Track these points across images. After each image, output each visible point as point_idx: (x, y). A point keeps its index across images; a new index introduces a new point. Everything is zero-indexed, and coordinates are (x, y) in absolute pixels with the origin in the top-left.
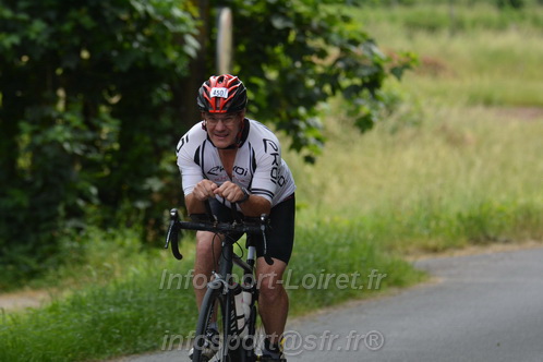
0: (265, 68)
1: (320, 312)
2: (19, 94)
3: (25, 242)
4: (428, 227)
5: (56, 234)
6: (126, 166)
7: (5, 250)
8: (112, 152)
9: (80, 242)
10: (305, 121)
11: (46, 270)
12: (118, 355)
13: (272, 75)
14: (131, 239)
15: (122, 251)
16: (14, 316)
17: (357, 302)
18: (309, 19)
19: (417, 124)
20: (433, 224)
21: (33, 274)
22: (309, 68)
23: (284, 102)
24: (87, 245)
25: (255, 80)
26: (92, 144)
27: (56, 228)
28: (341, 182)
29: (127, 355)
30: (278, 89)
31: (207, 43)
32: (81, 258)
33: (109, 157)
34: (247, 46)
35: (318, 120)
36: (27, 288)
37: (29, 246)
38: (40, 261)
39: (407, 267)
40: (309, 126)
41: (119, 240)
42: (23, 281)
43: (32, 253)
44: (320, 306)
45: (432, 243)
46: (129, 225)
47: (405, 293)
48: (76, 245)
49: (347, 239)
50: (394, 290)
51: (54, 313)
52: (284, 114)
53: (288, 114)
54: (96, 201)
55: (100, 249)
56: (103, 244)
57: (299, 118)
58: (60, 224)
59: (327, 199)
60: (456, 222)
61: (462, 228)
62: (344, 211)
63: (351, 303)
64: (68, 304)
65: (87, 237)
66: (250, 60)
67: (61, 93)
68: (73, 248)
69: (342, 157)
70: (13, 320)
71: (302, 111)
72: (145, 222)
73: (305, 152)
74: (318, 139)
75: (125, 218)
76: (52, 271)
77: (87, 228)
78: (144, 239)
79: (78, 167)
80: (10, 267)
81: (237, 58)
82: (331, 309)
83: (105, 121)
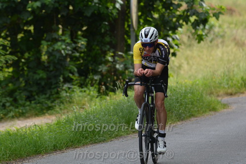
0: (152, 12)
1: (179, 123)
2: (42, 27)
3: (46, 94)
4: (228, 84)
5: (59, 90)
6: (90, 59)
7: (36, 97)
8: (84, 52)
9: (69, 93)
10: (171, 37)
11: (55, 106)
12: (87, 144)
13: (156, 16)
14: (93, 91)
15: (89, 97)
16: (40, 127)
17: (195, 118)
19: (223, 37)
20: (230, 82)
21: (49, 108)
23: (162, 29)
24: (73, 95)
25: (148, 18)
26: (75, 49)
27: (59, 87)
28: (188, 64)
29: (91, 144)
30: (159, 22)
31: (126, 2)
32: (70, 100)
33: (82, 55)
34: (144, 3)
35: (177, 36)
36: (47, 114)
37: (48, 95)
38: (52, 102)
39: (219, 102)
40: (173, 39)
41: (88, 92)
42: (45, 111)
43: (49, 99)
44: (178, 121)
45: (230, 91)
46: (92, 86)
47: (217, 114)
48: (68, 94)
49: (190, 90)
50: (212, 113)
51: (58, 126)
54: (77, 75)
55: (79, 96)
56: (80, 94)
57: (168, 36)
58: (61, 85)
59: (182, 72)
60: (240, 81)
61: (243, 84)
62: (190, 77)
63: (193, 119)
64: (64, 121)
65: (73, 91)
66: (146, 9)
67: (60, 26)
68: (67, 96)
69: (188, 52)
70: (40, 129)
71: (170, 32)
72: (100, 84)
73: (172, 50)
74: (176, 45)
75: (90, 82)
76: (57, 106)
77: (73, 87)
78: (99, 91)
79: (69, 59)
80: (38, 105)
81: (140, 8)
82: (184, 122)
83: (80, 39)
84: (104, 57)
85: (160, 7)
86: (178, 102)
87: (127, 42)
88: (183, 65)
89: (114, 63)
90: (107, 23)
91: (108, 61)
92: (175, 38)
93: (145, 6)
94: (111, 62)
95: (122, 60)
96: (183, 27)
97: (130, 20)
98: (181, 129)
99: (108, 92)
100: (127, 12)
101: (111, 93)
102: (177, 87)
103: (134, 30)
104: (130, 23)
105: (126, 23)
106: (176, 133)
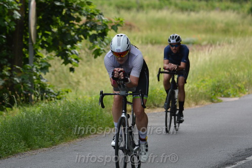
0: (51, 26)
1: (78, 140)
10: (71, 52)
13: (55, 30)
17: (95, 135)
18: (72, 4)
22: (73, 27)
23: (60, 43)
25: (46, 32)
30: (58, 36)
31: (24, 15)
34: (42, 17)
35: (77, 51)
40: (72, 53)
44: (77, 138)
49: (90, 106)
52: (60, 48)
53: (62, 48)
57: (68, 50)
59: (80, 88)
66: (44, 23)
71: (69, 46)
73: (70, 65)
74: (76, 59)
81: (38, 22)
82: (83, 139)
84: (2, 71)
85: (59, 21)
86: (77, 119)
87: (25, 56)
88: (81, 80)
89: (11, 77)
90: (4, 36)
91: (5, 76)
92: (74, 52)
93: (43, 20)
94: (8, 76)
95: (20, 74)
96: (82, 41)
97: (28, 34)
98: (80, 145)
99: (4, 107)
100: (25, 25)
101: (7, 109)
102: (76, 103)
103: (33, 44)
104: (28, 37)
105: (24, 36)
106: (75, 151)
